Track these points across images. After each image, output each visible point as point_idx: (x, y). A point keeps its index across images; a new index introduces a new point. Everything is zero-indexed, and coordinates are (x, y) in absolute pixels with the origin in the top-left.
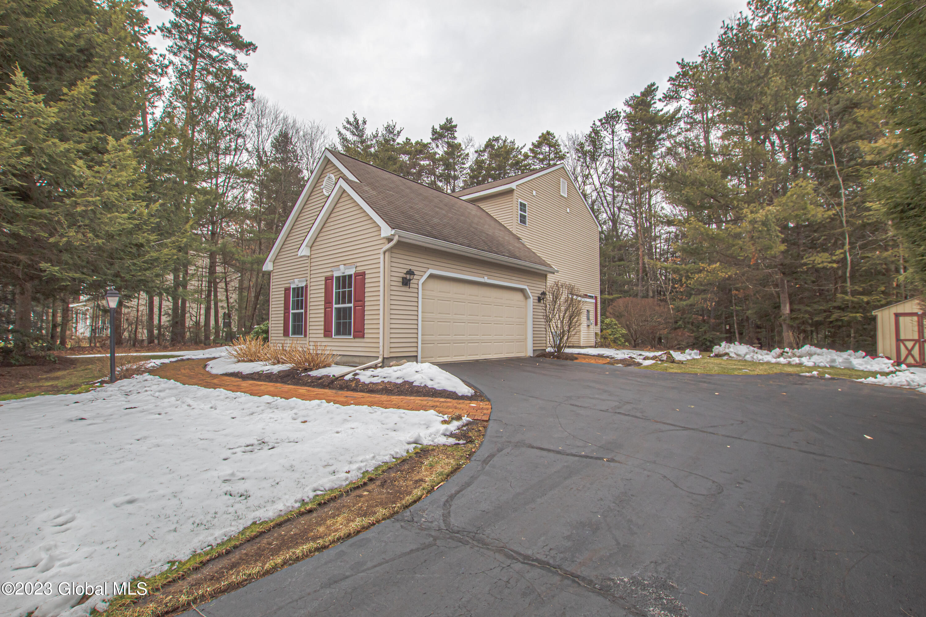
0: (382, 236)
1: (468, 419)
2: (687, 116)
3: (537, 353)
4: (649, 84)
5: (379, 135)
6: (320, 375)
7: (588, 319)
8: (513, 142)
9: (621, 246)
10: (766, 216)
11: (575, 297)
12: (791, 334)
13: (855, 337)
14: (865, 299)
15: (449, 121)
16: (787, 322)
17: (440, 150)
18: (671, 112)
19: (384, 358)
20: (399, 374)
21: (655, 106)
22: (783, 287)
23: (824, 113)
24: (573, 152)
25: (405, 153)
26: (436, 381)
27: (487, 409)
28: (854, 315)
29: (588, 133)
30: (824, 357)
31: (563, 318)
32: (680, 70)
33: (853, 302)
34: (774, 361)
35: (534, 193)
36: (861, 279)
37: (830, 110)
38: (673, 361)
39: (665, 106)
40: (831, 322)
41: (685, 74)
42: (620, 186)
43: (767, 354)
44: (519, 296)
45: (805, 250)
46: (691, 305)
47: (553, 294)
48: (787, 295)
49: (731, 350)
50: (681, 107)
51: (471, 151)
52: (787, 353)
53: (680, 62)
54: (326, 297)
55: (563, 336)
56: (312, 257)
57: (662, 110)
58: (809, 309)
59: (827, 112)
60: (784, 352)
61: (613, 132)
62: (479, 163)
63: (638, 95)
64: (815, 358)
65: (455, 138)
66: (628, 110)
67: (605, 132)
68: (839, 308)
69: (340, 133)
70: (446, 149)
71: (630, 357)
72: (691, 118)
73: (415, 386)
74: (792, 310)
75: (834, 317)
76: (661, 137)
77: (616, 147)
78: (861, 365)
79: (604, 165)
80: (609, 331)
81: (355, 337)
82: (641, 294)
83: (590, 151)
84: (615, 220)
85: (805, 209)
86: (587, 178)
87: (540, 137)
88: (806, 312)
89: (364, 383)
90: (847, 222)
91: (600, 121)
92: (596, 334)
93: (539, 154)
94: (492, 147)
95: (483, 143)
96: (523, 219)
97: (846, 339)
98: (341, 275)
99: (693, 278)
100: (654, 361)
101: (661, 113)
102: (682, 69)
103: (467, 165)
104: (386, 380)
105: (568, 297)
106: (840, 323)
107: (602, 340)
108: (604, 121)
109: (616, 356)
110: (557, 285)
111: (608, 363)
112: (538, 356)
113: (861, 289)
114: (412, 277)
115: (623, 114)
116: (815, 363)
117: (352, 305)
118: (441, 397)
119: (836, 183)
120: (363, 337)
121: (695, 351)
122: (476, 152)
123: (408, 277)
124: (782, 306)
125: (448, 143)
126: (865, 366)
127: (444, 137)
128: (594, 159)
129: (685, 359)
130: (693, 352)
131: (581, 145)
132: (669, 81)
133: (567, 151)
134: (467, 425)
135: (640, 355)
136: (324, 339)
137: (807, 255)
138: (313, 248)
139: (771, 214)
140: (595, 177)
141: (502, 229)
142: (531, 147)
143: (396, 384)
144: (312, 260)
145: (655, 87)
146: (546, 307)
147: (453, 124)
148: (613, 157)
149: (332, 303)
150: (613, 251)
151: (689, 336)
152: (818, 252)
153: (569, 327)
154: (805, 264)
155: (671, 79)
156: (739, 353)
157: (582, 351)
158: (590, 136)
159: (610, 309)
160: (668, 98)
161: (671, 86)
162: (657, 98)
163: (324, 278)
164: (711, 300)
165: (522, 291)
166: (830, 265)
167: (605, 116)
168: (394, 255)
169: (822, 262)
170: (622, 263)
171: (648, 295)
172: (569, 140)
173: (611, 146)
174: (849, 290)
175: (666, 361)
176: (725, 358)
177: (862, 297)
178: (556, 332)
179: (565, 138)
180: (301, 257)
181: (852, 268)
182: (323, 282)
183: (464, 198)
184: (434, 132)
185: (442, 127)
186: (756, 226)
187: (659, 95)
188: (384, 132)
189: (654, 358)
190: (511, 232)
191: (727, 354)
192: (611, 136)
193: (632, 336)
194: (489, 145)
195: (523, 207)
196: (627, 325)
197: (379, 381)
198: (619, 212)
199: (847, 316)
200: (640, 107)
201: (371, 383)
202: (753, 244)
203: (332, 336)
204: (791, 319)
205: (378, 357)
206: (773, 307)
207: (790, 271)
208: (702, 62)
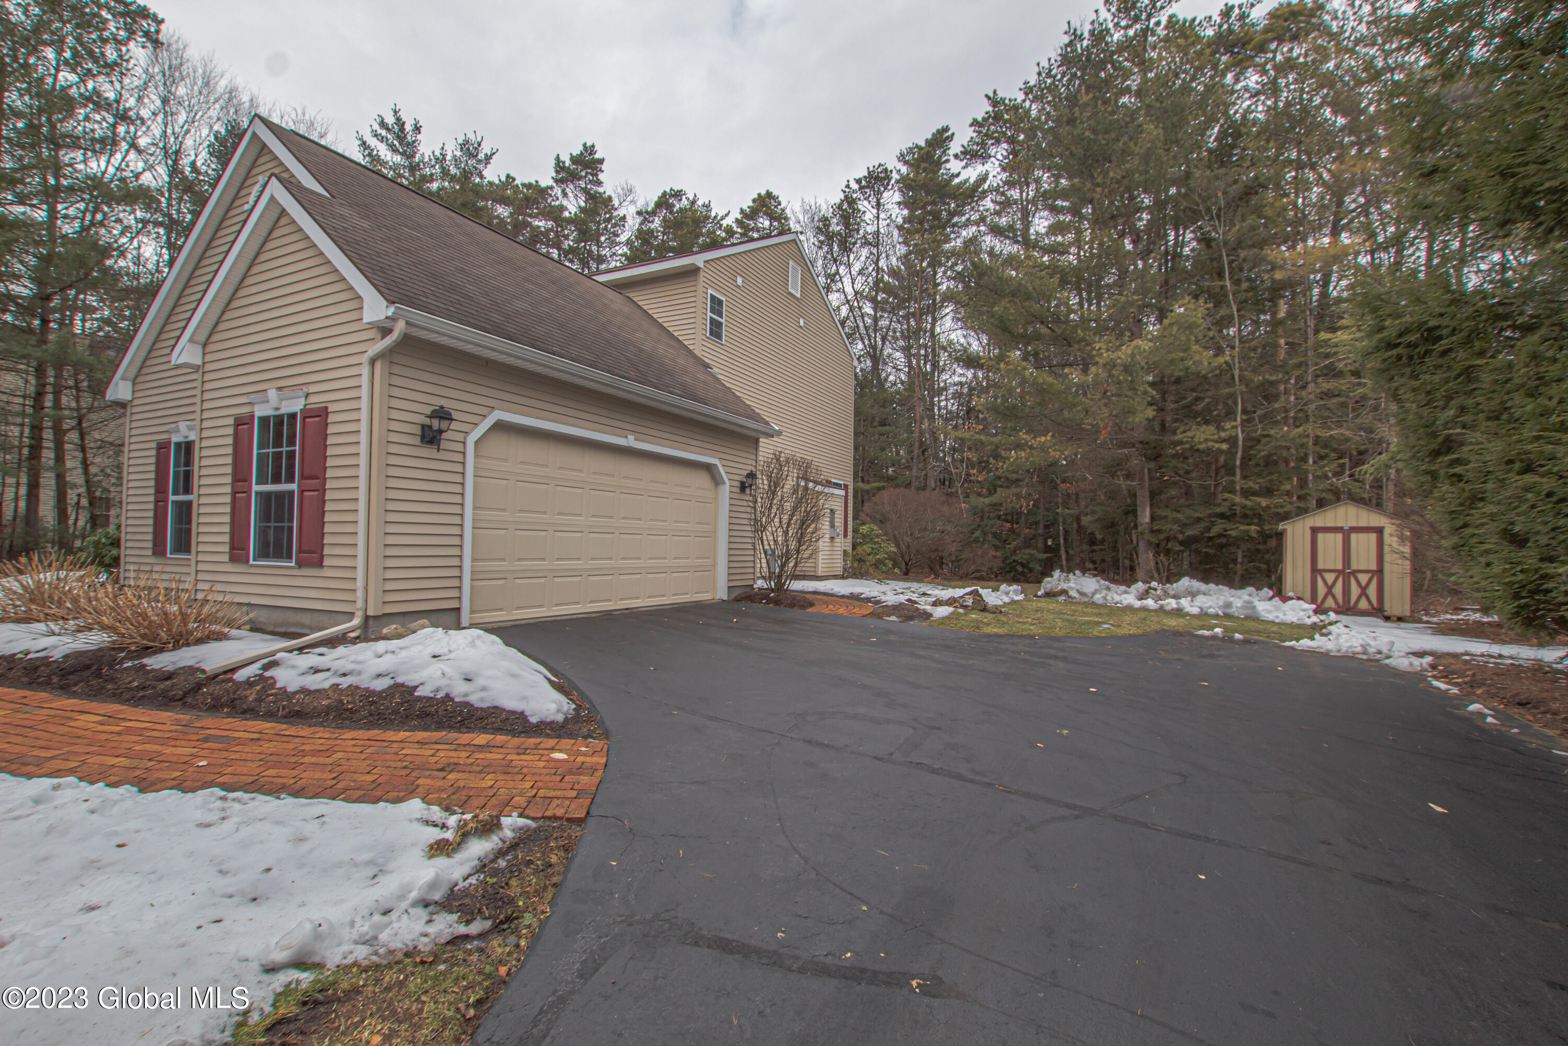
0: (365, 321)
1: (522, 821)
2: (997, 190)
3: (736, 593)
4: (940, 127)
5: (448, 158)
6: (171, 668)
7: (832, 526)
8: (707, 206)
9: (885, 401)
10: (1133, 356)
11: (811, 485)
12: (1149, 562)
13: (1242, 563)
14: (1264, 502)
15: (589, 150)
16: (1146, 537)
17: (573, 205)
18: (972, 181)
19: (367, 618)
20: (386, 663)
21: (948, 166)
22: (1142, 479)
23: (1216, 195)
24: (810, 234)
25: (505, 201)
26: (480, 682)
27: (593, 770)
28: (1246, 527)
29: (838, 201)
30: (1214, 597)
31: (789, 524)
32: (991, 109)
33: (1244, 507)
34: (1137, 604)
35: (739, 280)
36: (1257, 470)
37: (1225, 193)
38: (984, 609)
39: (964, 168)
40: (1211, 538)
41: (997, 117)
42: (885, 301)
43: (1126, 592)
44: (702, 480)
45: (1176, 420)
46: (996, 505)
47: (769, 477)
48: (1147, 494)
49: (1072, 585)
50: (987, 174)
51: (629, 211)
52: (1155, 590)
53: (991, 95)
54: (235, 464)
55: (788, 560)
56: (208, 367)
57: (958, 175)
58: (1179, 516)
59: (1220, 194)
60: (1150, 588)
61: (878, 205)
62: (644, 236)
63: (922, 144)
64: (1201, 600)
65: (599, 183)
66: (904, 170)
67: (866, 203)
68: (1222, 516)
69: (364, 143)
70: (583, 204)
71: (908, 600)
72: (1003, 194)
73: (420, 698)
74: (1153, 518)
75: (1216, 530)
76: (955, 219)
77: (882, 231)
78: (1270, 612)
79: (863, 259)
80: (867, 548)
81: (300, 564)
82: (916, 484)
83: (839, 234)
84: (876, 357)
85: (1186, 350)
86: (832, 281)
87: (754, 201)
88: (1176, 521)
89: (284, 690)
90: (1241, 378)
91: (858, 181)
92: (845, 552)
93: (752, 230)
94: (670, 207)
95: (653, 198)
96: (716, 330)
97: (1231, 566)
98: (271, 412)
99: (1008, 458)
100: (951, 609)
101: (957, 181)
102: (994, 106)
103: (623, 238)
104: (345, 682)
105: (798, 485)
106: (1223, 540)
107: (856, 565)
108: (864, 183)
109: (883, 598)
110: (778, 460)
111: (871, 614)
112: (738, 600)
113: (1257, 487)
114: (444, 424)
115: (895, 176)
116: (1201, 609)
117: (294, 487)
118: (484, 730)
119: (1228, 312)
120: (320, 565)
121: (1015, 587)
122: (639, 213)
123: (436, 423)
124: (1139, 509)
125: (586, 191)
126: (1275, 614)
127: (579, 179)
128: (846, 248)
129: (1000, 603)
130: (1011, 588)
131: (825, 220)
132: (971, 125)
133: (800, 229)
134: (514, 846)
135: (924, 594)
136: (230, 568)
137: (1182, 428)
138: (211, 348)
139: (1140, 354)
140: (847, 281)
141: (673, 343)
142: (739, 217)
143: (370, 693)
144: (207, 377)
145: (949, 134)
146: (756, 502)
147: (596, 156)
148: (877, 246)
149: (247, 480)
150: (872, 407)
151: (995, 557)
152: (1199, 424)
153: (799, 542)
154: (1181, 443)
155: (975, 123)
156: (1085, 590)
157: (821, 586)
158: (840, 207)
159: (867, 507)
160: (971, 155)
161: (975, 135)
162: (951, 152)
163: (231, 421)
164: (1028, 497)
165: (709, 468)
166: (1217, 445)
167: (866, 174)
168: (396, 369)
169: (1206, 440)
170: (887, 428)
171: (926, 486)
172: (805, 212)
173: (875, 228)
174: (1238, 488)
175: (973, 609)
176: (1062, 598)
177: (1258, 499)
178: (773, 552)
179: (797, 208)
180: (178, 367)
181: (1244, 451)
182: (231, 431)
184: (559, 166)
185: (574, 160)
186: (1114, 372)
187: (955, 147)
188: (458, 153)
189: (951, 602)
190: (690, 352)
191: (1064, 592)
192: (875, 211)
193: (903, 556)
194: (664, 202)
195: (716, 305)
196: (895, 537)
197: (326, 685)
198: (883, 343)
199: (1237, 529)
200: (923, 165)
201: (304, 691)
202: (1106, 405)
203: (248, 561)
204: (1152, 531)
205: (351, 615)
206: (1127, 513)
207: (1154, 454)
208: (1024, 101)
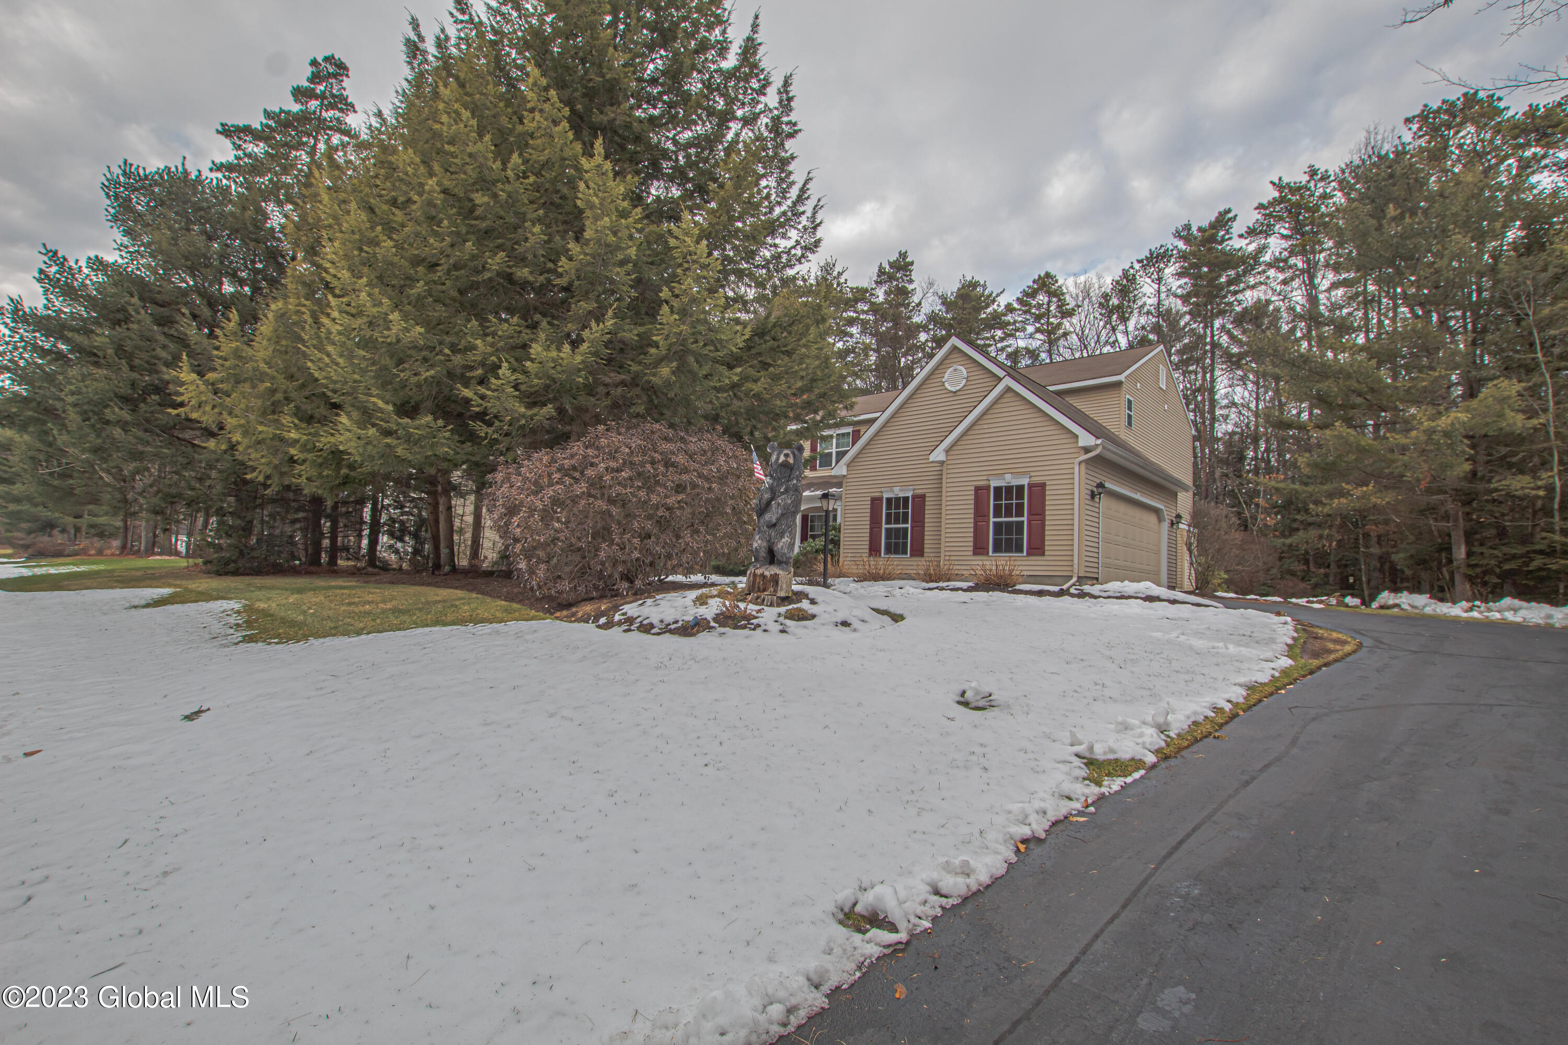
0: (1079, 444)
4: (1222, 209)
10: (1452, 424)
12: (1468, 587)
15: (903, 255)
16: (1462, 570)
19: (1081, 577)
21: (1230, 243)
22: (1456, 521)
23: (1525, 283)
24: (1089, 306)
29: (1117, 279)
30: (1535, 612)
32: (1276, 193)
34: (1465, 616)
35: (1138, 385)
37: (1534, 280)
39: (1246, 243)
40: (1530, 571)
41: (1282, 200)
43: (1453, 607)
45: (1494, 473)
48: (1462, 533)
49: (1403, 600)
52: (1479, 606)
53: (1277, 181)
54: (976, 509)
56: (949, 462)
57: (1240, 250)
58: (1496, 553)
60: (1474, 605)
61: (1159, 279)
64: (1523, 614)
65: (909, 281)
66: (1181, 245)
67: (1147, 279)
68: (1541, 552)
74: (1469, 554)
75: (1535, 564)
77: (1163, 302)
81: (1028, 554)
83: (1118, 306)
85: (1500, 415)
87: (1034, 281)
88: (1493, 557)
90: (1556, 434)
91: (1140, 261)
93: (1033, 306)
96: (1129, 420)
98: (1004, 485)
101: (1238, 254)
102: (1279, 191)
106: (1543, 572)
108: (1145, 262)
115: (1176, 254)
117: (1023, 519)
119: (1541, 379)
120: (1043, 554)
123: (1098, 490)
124: (1454, 547)
127: (895, 280)
128: (1125, 318)
131: (1105, 295)
132: (1257, 208)
133: (1077, 303)
136: (974, 558)
137: (1498, 478)
138: (951, 453)
139: (1459, 422)
142: (1021, 296)
144: (950, 467)
145: (1230, 215)
147: (909, 260)
149: (986, 516)
152: (1514, 474)
154: (1496, 490)
155: (1261, 207)
156: (1416, 604)
158: (1119, 283)
160: (1255, 233)
161: (1259, 217)
162: (1235, 231)
163: (972, 488)
164: (1330, 538)
166: (1534, 492)
167: (1148, 254)
169: (1522, 488)
173: (1155, 300)
174: (1557, 528)
182: (971, 492)
183: (1051, 388)
184: (881, 272)
185: (891, 265)
186: (1434, 436)
187: (1238, 227)
188: (819, 274)
191: (1396, 605)
192: (1155, 285)
195: (1130, 404)
199: (1557, 564)
202: (1425, 461)
203: (988, 553)
204: (1469, 566)
205: (1071, 577)
206: (1440, 550)
207: (1467, 498)
208: (1308, 182)
